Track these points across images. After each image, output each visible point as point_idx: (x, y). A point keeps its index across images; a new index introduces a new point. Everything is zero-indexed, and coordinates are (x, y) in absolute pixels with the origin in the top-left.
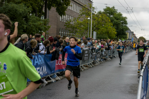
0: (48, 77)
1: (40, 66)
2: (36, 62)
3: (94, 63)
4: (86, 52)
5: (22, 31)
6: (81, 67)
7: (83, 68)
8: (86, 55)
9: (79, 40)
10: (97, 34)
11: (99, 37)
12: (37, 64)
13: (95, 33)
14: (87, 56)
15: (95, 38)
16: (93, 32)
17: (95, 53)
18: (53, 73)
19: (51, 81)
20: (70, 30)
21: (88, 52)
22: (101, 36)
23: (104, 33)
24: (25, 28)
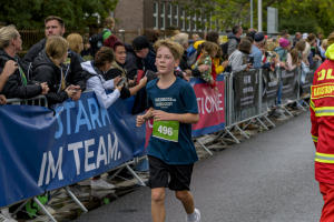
0: (125, 169)
1: (95, 134)
2: (79, 122)
3: (273, 115)
4: (248, 80)
5: (30, 16)
6: (232, 129)
7: (238, 135)
8: (245, 90)
9: (222, 39)
10: (280, 16)
11: (285, 27)
12: (84, 127)
13: (272, 13)
14: (249, 94)
15: (272, 28)
16: (265, 9)
17: (275, 83)
18: (138, 155)
19: (134, 181)
20: (187, 8)
21: (253, 79)
22: (293, 22)
23: (302, 12)
24: (38, 7)
